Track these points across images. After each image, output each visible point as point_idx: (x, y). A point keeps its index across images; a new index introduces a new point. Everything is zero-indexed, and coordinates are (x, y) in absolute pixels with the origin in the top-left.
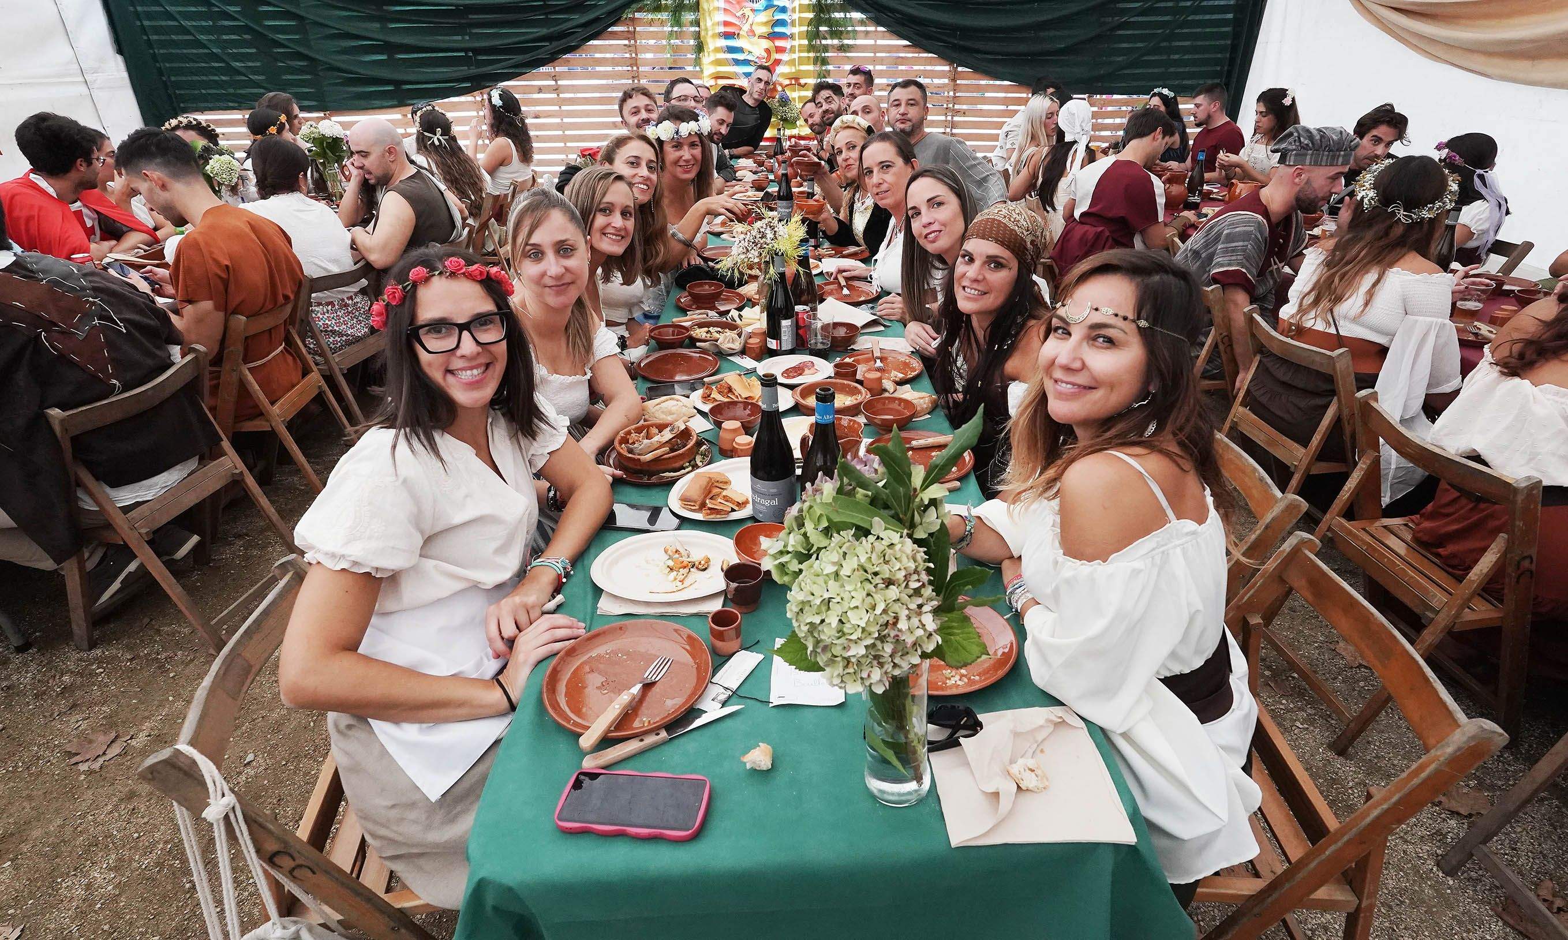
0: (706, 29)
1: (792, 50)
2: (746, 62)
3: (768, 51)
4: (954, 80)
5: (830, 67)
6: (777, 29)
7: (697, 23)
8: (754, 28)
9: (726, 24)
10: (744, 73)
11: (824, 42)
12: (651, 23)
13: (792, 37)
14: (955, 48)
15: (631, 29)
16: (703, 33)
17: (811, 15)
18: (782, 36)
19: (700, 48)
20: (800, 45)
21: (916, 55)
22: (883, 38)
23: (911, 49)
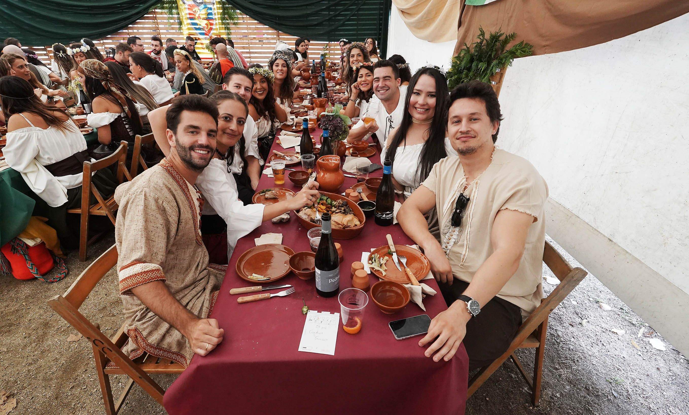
0: (182, 16)
1: (216, 24)
2: (199, 29)
3: (207, 24)
4: (278, 36)
5: (231, 31)
6: (210, 16)
7: (178, 14)
8: (200, 15)
9: (190, 14)
10: (199, 33)
11: (227, 21)
12: (161, 13)
13: (215, 19)
14: (276, 24)
15: (155, 16)
16: (181, 18)
17: (221, 11)
18: (212, 19)
19: (180, 23)
20: (219, 22)
21: (263, 26)
22: (249, 20)
23: (259, 24)
